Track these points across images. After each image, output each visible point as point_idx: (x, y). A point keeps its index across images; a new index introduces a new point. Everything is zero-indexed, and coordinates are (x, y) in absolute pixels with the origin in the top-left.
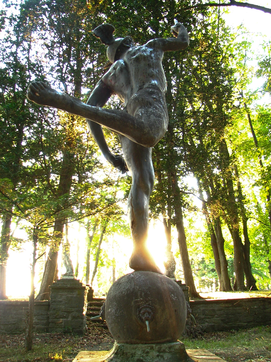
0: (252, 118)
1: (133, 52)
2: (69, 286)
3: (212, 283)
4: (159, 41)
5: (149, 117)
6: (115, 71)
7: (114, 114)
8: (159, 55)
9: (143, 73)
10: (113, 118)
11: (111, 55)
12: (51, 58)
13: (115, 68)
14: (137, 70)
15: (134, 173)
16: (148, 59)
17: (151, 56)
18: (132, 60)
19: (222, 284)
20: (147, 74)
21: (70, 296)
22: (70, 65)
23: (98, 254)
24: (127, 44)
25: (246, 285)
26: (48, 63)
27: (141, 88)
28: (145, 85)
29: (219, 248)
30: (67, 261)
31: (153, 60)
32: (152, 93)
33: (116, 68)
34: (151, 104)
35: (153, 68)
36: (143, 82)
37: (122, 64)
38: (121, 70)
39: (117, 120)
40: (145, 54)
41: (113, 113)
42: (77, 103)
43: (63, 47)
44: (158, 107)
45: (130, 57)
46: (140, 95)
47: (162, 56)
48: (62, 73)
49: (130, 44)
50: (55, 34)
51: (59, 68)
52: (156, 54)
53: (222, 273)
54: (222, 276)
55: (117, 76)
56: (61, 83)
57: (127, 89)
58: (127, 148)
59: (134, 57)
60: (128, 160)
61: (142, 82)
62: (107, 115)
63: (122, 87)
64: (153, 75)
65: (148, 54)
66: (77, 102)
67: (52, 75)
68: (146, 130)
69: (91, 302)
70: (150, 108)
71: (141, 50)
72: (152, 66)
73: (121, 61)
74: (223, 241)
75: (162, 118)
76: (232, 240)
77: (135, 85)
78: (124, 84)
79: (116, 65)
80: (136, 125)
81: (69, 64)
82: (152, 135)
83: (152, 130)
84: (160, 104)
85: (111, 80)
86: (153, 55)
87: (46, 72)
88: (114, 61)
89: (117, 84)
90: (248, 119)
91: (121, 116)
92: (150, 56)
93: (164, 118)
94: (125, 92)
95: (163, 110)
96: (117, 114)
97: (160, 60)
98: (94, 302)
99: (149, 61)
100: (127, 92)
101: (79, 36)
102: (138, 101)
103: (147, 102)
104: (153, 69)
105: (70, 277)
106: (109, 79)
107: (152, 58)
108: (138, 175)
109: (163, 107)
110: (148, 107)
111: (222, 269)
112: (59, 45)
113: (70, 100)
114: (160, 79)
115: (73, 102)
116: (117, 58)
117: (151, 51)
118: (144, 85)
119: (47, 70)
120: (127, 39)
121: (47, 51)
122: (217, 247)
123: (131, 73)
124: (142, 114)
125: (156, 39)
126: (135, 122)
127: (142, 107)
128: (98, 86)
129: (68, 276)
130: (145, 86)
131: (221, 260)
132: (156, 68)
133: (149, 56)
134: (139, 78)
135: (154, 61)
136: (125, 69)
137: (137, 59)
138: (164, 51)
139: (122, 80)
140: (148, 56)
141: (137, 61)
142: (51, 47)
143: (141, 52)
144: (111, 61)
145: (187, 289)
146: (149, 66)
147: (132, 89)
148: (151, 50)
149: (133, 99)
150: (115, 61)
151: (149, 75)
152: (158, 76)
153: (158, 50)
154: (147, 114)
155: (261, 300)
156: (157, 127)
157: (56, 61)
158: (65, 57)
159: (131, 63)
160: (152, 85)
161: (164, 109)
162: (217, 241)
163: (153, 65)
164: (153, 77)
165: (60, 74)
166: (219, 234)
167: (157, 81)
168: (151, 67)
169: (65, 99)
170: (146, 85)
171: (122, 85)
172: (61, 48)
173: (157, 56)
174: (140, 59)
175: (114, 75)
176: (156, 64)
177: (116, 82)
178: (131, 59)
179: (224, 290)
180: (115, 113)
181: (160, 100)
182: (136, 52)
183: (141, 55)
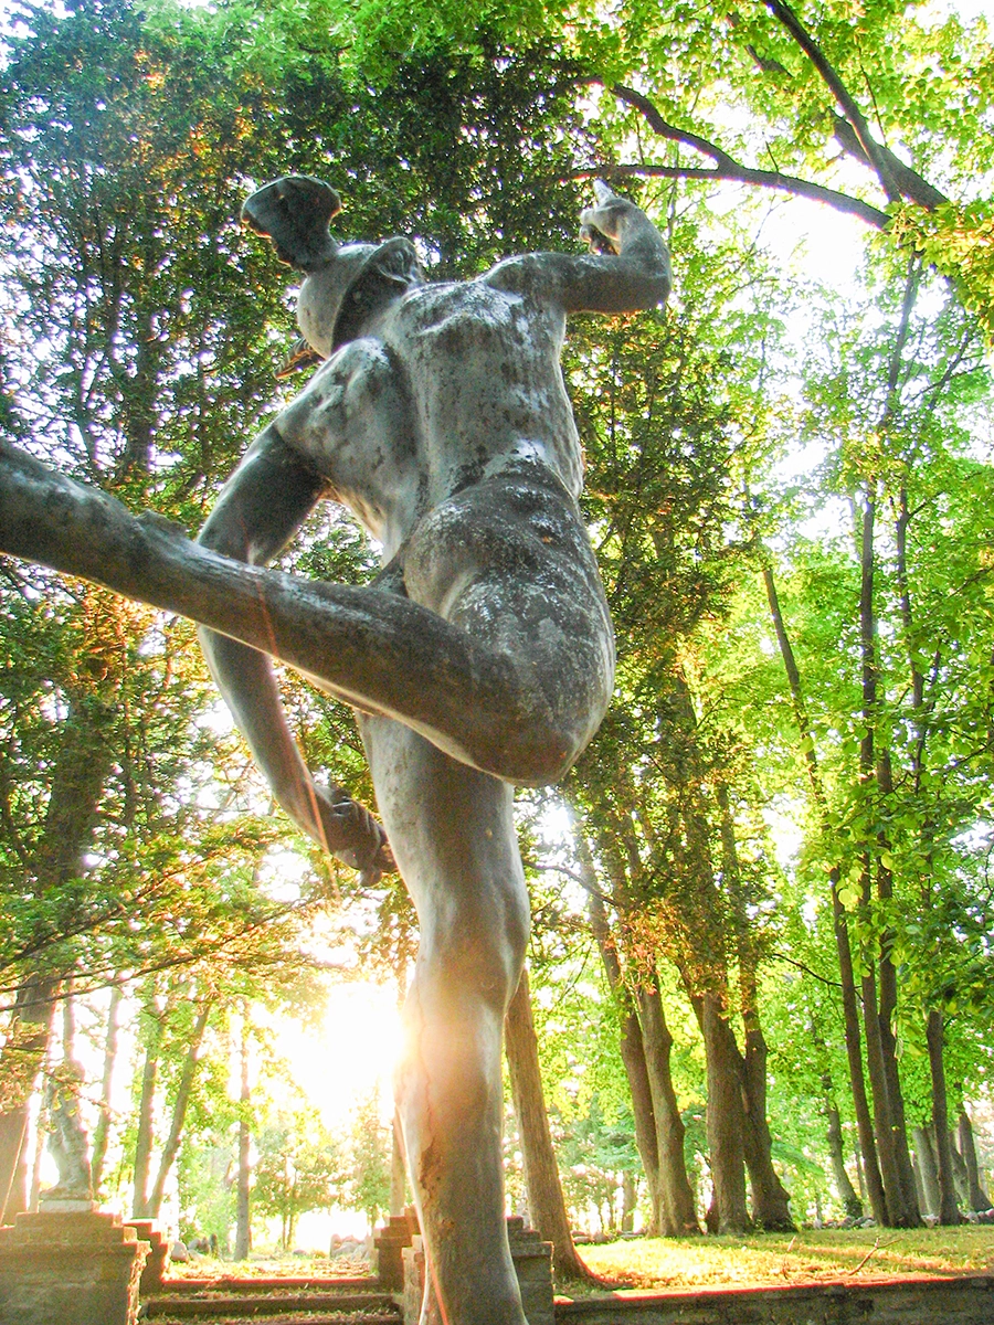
0: (780, 588)
1: (429, 306)
2: (66, 1243)
3: (614, 1186)
4: (550, 262)
5: (530, 627)
6: (344, 391)
7: (360, 615)
8: (550, 326)
9: (481, 406)
10: (356, 636)
11: (321, 318)
12: (38, 328)
13: (339, 378)
14: (452, 391)
15: (433, 896)
16: (503, 343)
17: (515, 329)
18: (426, 344)
19: (662, 1210)
20: (500, 414)
21: (70, 1285)
22: (113, 361)
23: (187, 1079)
24: (395, 272)
25: (750, 1212)
26: (25, 348)
27: (468, 478)
28: (489, 464)
29: (651, 1069)
30: (64, 1138)
31: (525, 346)
32: (529, 506)
33: (348, 377)
34: (530, 562)
35: (526, 383)
36: (481, 450)
37: (377, 360)
38: (373, 386)
39: (378, 648)
40: (490, 320)
41: (357, 606)
42: (166, 545)
43: (91, 291)
44: (570, 579)
45: (416, 329)
46: (473, 514)
47: (560, 333)
48: (80, 391)
49: (408, 271)
50: (62, 240)
51: (70, 369)
52: (536, 323)
53: (664, 1164)
54: (661, 1177)
55: (349, 412)
56: (75, 428)
57: (401, 478)
58: (398, 768)
59: (436, 329)
60: (402, 828)
61: (474, 446)
62: (327, 617)
63: (375, 467)
64: (527, 418)
65: (505, 319)
66: (166, 539)
67: (43, 395)
68: (526, 705)
69: (156, 1300)
70: (531, 580)
71: (466, 299)
72: (521, 377)
73: (369, 346)
74: (665, 1041)
75: (594, 638)
76: (702, 1038)
77: (437, 458)
78: (385, 451)
79: (345, 363)
80: (475, 675)
81: (108, 355)
82: (558, 732)
83: (553, 703)
84: (573, 560)
85: (323, 430)
86: (522, 325)
87: (18, 382)
88: (329, 342)
89: (347, 452)
90: (765, 590)
91: (398, 624)
92: (512, 328)
93: (601, 635)
94: (386, 493)
95: (593, 593)
96: (375, 615)
97: (553, 348)
98: (166, 1297)
99: (507, 350)
100: (402, 491)
101: (153, 254)
102: (468, 543)
103: (515, 547)
104: (527, 391)
105: (72, 1203)
106: (313, 423)
107: (520, 340)
108: (451, 908)
109: (590, 576)
110: (520, 575)
111: (662, 1149)
112: (74, 284)
113: (130, 530)
114: (560, 438)
115: (142, 540)
116: (345, 330)
117: (513, 309)
118: (483, 461)
119: (21, 375)
120: (395, 250)
121: (25, 303)
122: (644, 1065)
123: (421, 402)
124: (494, 611)
125: (533, 255)
126: (471, 657)
127: (486, 573)
128: (257, 453)
129: (65, 1199)
130: (489, 470)
131: (660, 1114)
132: (538, 387)
133: (507, 327)
134: (461, 427)
135: (531, 353)
136: (390, 382)
137: (452, 342)
138: (569, 309)
139: (375, 432)
140: (500, 331)
141: (450, 351)
142: (41, 289)
143: (469, 308)
144: (315, 345)
145: (543, 1252)
146: (509, 374)
147: (424, 480)
148: (517, 301)
149: (441, 533)
150: (335, 348)
151: (507, 418)
152: (549, 423)
153: (545, 304)
154: (518, 614)
155: (833, 1296)
156: (576, 685)
157: (60, 342)
158: (96, 331)
159: (421, 356)
160: (523, 463)
161: (594, 589)
162: (645, 1043)
163: (525, 370)
164: (524, 423)
165: (69, 394)
166: (650, 1018)
167: (544, 445)
168: (516, 382)
169: (105, 523)
170: (495, 466)
171: (377, 457)
172: (80, 295)
173: (541, 330)
174: (466, 340)
175: (338, 407)
176: (539, 369)
177: (346, 442)
178: (420, 340)
179: (671, 1234)
180: (367, 609)
181: (572, 544)
182: (443, 308)
183: (469, 323)
